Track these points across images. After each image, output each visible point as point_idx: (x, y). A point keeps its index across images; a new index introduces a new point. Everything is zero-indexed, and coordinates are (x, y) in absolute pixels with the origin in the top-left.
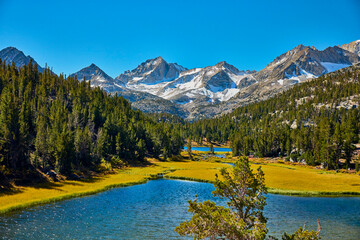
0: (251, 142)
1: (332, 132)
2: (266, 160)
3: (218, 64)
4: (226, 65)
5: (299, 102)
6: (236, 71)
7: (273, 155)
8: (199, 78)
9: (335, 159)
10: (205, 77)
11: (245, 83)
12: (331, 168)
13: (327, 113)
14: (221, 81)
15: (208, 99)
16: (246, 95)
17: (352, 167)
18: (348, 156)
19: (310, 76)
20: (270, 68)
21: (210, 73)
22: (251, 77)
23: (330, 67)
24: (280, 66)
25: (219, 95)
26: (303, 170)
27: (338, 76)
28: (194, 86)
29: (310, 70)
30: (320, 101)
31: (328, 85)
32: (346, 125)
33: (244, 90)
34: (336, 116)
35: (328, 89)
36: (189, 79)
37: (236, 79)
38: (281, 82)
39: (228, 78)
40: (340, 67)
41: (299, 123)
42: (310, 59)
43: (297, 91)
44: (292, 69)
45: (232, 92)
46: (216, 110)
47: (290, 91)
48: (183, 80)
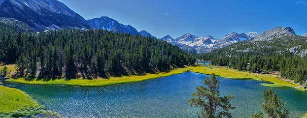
0: (217, 61)
1: (241, 59)
2: (221, 67)
3: (208, 36)
4: (210, 36)
5: (232, 49)
6: (213, 39)
7: (223, 65)
8: (201, 40)
9: (241, 67)
10: (203, 40)
11: (216, 42)
12: (240, 70)
13: (240, 53)
14: (208, 42)
15: (204, 47)
16: (216, 46)
17: (246, 70)
18: (245, 67)
19: (236, 41)
20: (224, 38)
21: (205, 39)
22: (218, 41)
23: (242, 39)
24: (227, 38)
25: (208, 46)
26: (232, 70)
27: (244, 42)
28: (200, 43)
29: (236, 40)
30: (238, 49)
31: (241, 45)
32: (245, 57)
33: (215, 45)
34: (243, 54)
35: (241, 46)
36: (198, 40)
37: (213, 41)
38: (227, 43)
39: (210, 41)
40: (245, 39)
41: (232, 56)
42: (236, 36)
43: (232, 46)
44: (230, 39)
45: (212, 45)
46: (207, 50)
47: (229, 46)
48: (196, 41)
